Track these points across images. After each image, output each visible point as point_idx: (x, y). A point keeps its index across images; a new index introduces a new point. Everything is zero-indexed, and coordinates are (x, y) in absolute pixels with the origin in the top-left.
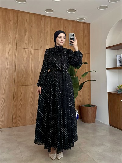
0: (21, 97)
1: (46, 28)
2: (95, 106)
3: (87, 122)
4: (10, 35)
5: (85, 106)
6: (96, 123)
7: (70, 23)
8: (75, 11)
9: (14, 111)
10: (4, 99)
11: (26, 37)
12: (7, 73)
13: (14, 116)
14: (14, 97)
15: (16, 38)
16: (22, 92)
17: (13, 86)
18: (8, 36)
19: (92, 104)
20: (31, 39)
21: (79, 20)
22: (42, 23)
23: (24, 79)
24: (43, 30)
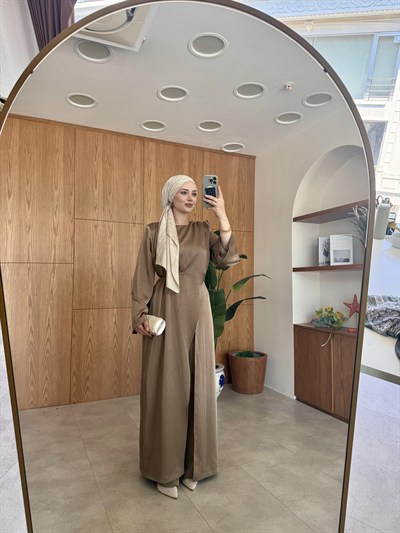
0: (90, 336)
1: (146, 170)
2: (262, 355)
3: (244, 392)
4: (56, 188)
5: (241, 355)
6: (265, 395)
7: (207, 154)
8: (219, 125)
9: (74, 367)
10: (49, 340)
11: (96, 192)
12: (54, 281)
13: (74, 380)
14: (73, 336)
15: (71, 194)
16: (91, 322)
17: (70, 309)
18: (52, 190)
19: (256, 350)
20: (110, 198)
21: (227, 147)
22: (137, 157)
23: (94, 293)
24: (138, 174)
